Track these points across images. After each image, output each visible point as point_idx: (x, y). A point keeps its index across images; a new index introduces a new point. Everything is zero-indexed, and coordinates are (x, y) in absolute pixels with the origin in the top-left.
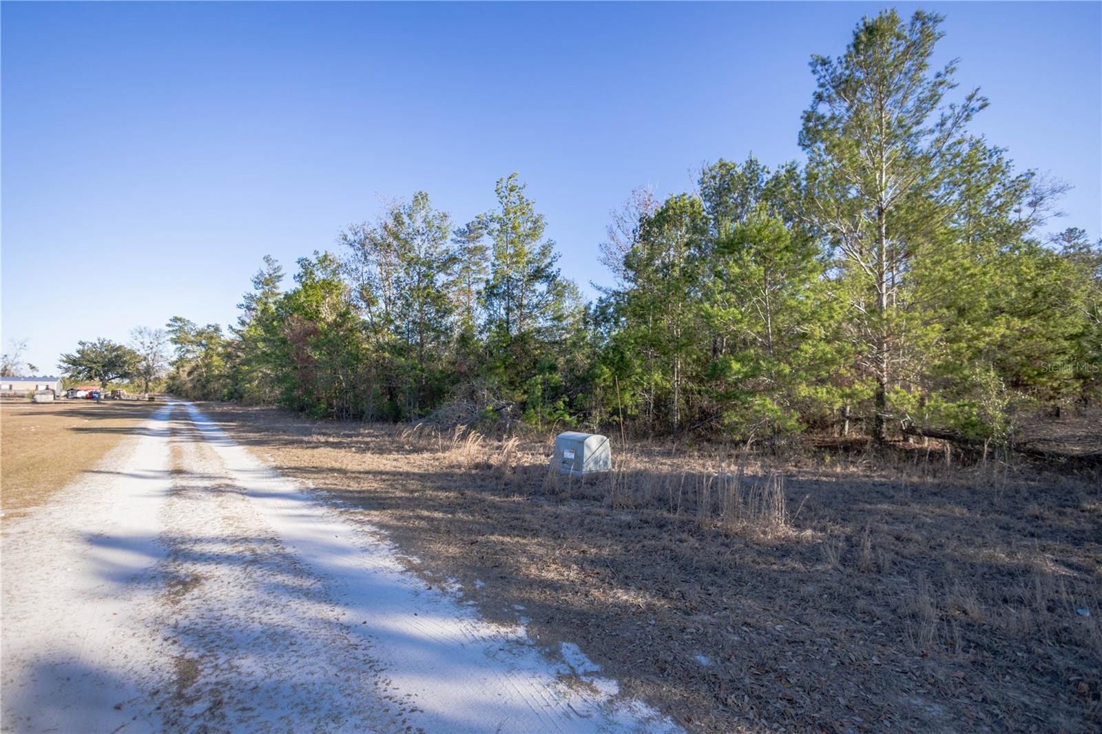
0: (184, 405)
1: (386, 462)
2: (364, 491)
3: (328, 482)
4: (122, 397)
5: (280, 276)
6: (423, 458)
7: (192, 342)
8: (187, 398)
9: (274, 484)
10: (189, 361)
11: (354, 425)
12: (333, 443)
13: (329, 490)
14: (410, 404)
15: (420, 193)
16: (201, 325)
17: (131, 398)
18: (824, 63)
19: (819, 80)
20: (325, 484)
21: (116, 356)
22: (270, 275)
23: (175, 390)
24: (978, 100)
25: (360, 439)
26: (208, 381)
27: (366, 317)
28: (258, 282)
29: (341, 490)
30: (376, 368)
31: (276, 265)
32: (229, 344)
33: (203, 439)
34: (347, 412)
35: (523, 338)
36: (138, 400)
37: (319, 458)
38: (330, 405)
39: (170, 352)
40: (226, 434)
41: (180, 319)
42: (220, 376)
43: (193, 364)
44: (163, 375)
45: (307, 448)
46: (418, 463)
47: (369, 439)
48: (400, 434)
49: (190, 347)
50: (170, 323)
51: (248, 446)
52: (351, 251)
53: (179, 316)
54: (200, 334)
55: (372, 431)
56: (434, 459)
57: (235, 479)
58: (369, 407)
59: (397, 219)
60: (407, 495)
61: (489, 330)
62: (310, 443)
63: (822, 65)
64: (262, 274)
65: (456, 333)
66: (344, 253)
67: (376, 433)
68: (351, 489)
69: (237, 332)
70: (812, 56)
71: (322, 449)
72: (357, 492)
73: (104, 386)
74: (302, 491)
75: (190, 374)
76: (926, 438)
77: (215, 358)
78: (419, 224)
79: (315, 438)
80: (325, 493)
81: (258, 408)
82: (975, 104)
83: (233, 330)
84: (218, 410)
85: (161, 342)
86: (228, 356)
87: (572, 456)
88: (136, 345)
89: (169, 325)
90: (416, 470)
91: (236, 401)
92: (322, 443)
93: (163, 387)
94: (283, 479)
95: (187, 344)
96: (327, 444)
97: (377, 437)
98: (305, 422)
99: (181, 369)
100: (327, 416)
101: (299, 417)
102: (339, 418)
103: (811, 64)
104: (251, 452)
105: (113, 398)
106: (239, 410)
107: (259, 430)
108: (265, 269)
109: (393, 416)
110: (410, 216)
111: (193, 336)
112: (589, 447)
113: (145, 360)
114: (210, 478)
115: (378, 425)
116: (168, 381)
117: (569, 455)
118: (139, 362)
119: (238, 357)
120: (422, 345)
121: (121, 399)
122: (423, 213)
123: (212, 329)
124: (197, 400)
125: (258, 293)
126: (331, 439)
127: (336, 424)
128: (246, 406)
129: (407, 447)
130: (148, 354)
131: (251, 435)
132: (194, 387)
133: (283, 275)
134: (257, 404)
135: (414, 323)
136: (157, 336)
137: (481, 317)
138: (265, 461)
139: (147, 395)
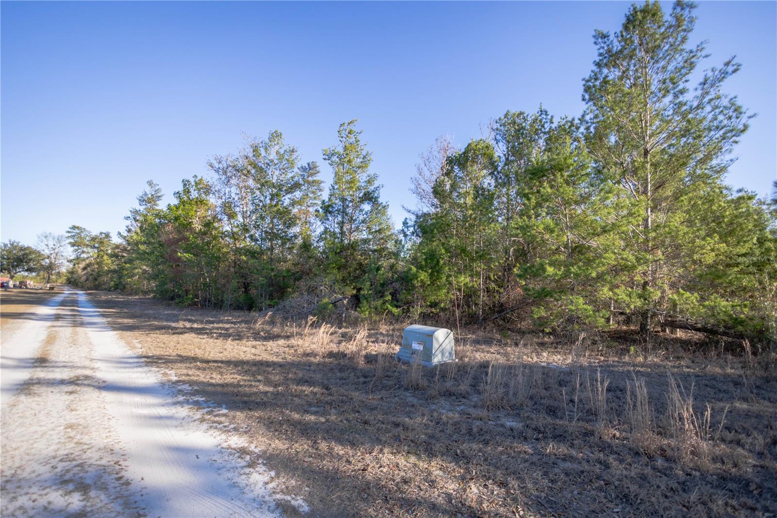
0: (77, 294)
1: (245, 349)
2: (227, 385)
3: (190, 373)
4: (29, 286)
5: (159, 197)
6: (278, 345)
7: (87, 246)
8: (82, 288)
9: (135, 375)
10: (84, 260)
11: (214, 312)
12: (197, 329)
13: (191, 383)
14: (262, 296)
15: (276, 132)
16: (95, 232)
17: (36, 288)
18: (604, 36)
19: (599, 49)
20: (188, 375)
21: (24, 254)
22: (152, 195)
23: (73, 282)
24: (733, 65)
25: (221, 325)
26: (99, 275)
27: (227, 228)
28: (142, 200)
29: (203, 383)
30: (234, 267)
31: (157, 187)
32: (117, 247)
33: (82, 324)
34: (209, 301)
35: (353, 246)
36: (41, 289)
37: (183, 345)
38: (196, 296)
39: (69, 252)
40: (104, 320)
41: (78, 228)
42: (109, 271)
43: (87, 261)
44: (63, 270)
45: (174, 334)
46: (275, 350)
47: (227, 326)
48: (256, 322)
49: (85, 249)
50: (70, 230)
51: (120, 332)
52: (216, 176)
53: (77, 225)
54: (93, 239)
55: (230, 318)
56: (288, 346)
57: (97, 368)
58: (228, 297)
59: (255, 150)
60: (271, 389)
61: (326, 239)
62: (176, 328)
63: (602, 38)
64: (146, 194)
65: (299, 241)
66: (211, 177)
67: (234, 320)
68: (213, 381)
69: (124, 238)
70: (595, 30)
71: (187, 335)
72: (219, 385)
73: (12, 277)
74: (163, 384)
75: (84, 269)
76: (678, 330)
77: (105, 257)
78: (273, 156)
79: (181, 324)
80: (186, 387)
81: (137, 297)
82: (730, 69)
83: (122, 236)
84: (103, 298)
85: (62, 244)
86: (114, 256)
87: (421, 348)
88: (41, 246)
89: (69, 232)
90: (275, 359)
91: (120, 291)
92: (188, 329)
93: (63, 279)
94: (146, 369)
95: (83, 246)
96: (192, 330)
97: (234, 323)
98: (174, 310)
99: (77, 266)
100: (193, 305)
101: (169, 305)
102: (203, 306)
103: (594, 36)
104: (122, 338)
105: (21, 287)
106: (121, 298)
107: (132, 316)
108: (149, 191)
109: (248, 305)
110: (266, 149)
111: (88, 241)
112: (437, 340)
113: (48, 258)
114: (73, 367)
115: (236, 313)
116: (68, 275)
117: (416, 346)
118: (43, 260)
119: (123, 256)
120: (272, 249)
121: (27, 288)
122: (277, 147)
123: (104, 236)
124: (89, 290)
125: (142, 208)
126: (195, 326)
127: (200, 312)
128: (127, 295)
129: (262, 333)
130: (51, 254)
131: (126, 321)
132: (87, 279)
133: (162, 196)
134: (136, 294)
135: (266, 232)
136: (59, 240)
137: (318, 228)
138: (133, 348)
139: (48, 285)
